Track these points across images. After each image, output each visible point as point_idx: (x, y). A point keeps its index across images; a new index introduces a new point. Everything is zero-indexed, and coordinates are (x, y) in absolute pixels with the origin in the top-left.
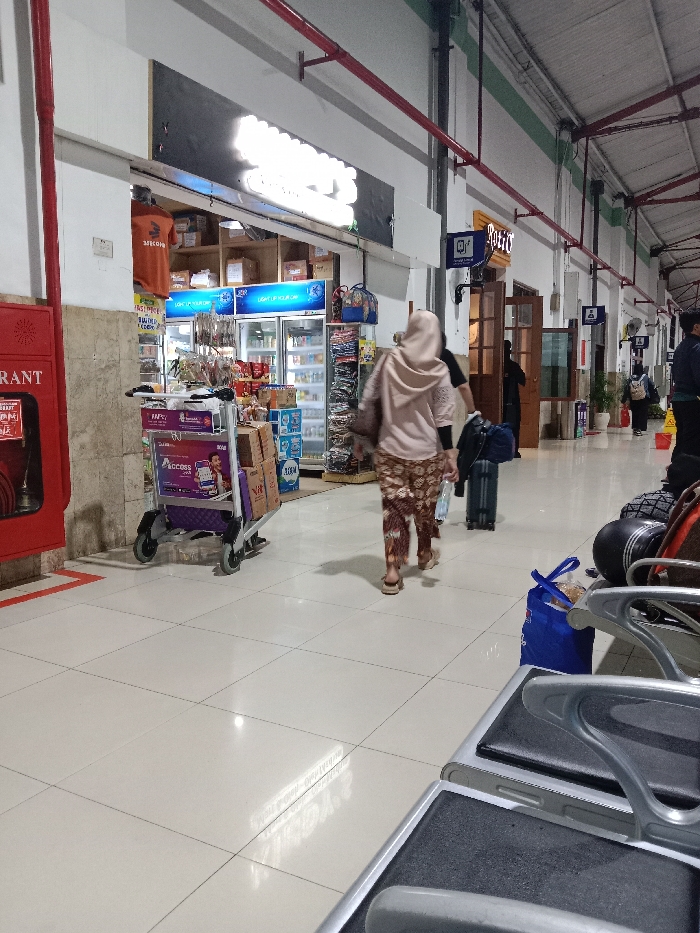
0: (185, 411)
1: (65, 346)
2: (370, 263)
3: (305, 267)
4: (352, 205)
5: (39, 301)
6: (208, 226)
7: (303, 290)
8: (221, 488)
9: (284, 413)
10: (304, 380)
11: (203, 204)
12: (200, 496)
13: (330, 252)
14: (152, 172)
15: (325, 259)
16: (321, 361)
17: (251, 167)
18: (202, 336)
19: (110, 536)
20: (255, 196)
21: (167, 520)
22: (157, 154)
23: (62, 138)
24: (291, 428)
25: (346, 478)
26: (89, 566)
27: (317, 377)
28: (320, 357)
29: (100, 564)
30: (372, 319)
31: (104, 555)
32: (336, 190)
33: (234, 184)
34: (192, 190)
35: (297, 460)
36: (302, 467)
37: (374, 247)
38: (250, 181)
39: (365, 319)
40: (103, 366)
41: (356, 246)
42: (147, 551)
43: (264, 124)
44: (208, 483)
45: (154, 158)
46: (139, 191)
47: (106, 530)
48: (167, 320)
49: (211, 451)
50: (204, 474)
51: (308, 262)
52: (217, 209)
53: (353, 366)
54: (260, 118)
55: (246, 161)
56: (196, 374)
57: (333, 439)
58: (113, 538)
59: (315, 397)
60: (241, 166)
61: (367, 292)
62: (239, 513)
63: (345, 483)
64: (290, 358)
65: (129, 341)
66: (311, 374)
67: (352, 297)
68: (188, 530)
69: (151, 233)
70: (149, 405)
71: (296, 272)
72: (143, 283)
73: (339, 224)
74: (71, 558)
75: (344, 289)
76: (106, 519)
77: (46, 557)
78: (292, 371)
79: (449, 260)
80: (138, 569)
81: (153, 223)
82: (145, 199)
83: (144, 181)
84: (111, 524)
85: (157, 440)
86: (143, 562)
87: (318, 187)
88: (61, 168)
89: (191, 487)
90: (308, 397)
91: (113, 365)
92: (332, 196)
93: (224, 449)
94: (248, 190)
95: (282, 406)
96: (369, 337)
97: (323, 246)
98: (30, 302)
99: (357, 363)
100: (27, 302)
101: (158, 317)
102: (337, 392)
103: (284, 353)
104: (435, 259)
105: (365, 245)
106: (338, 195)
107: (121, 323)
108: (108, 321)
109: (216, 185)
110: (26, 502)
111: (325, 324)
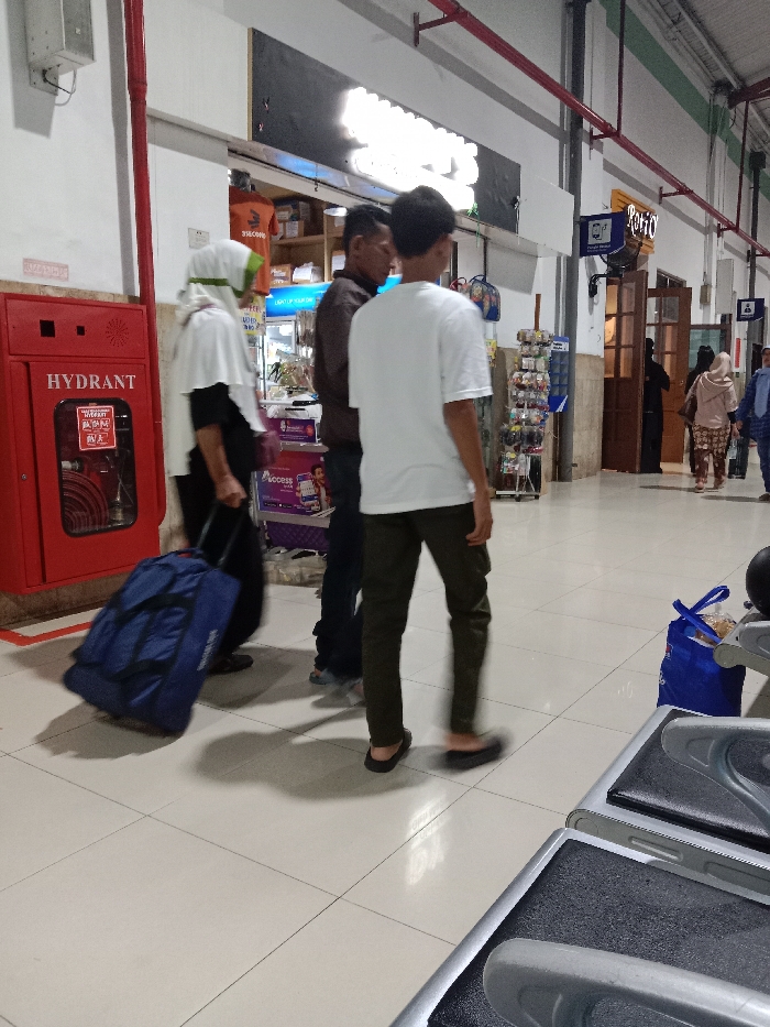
0: (286, 420)
1: (160, 348)
2: (490, 251)
4: (472, 186)
5: (132, 299)
6: (312, 213)
8: (324, 503)
11: (307, 189)
12: (302, 512)
14: (251, 154)
17: (359, 146)
18: (304, 337)
20: (364, 178)
21: (267, 538)
22: (257, 135)
23: (156, 119)
30: (494, 315)
32: (454, 169)
33: (341, 165)
34: (295, 174)
37: (497, 233)
38: (358, 161)
41: (474, 232)
43: (375, 96)
44: (311, 498)
45: (254, 139)
46: (238, 176)
48: (268, 319)
49: (313, 463)
50: (306, 488)
52: (323, 194)
54: (370, 91)
55: (354, 139)
56: (298, 379)
60: (348, 145)
61: (489, 285)
67: (471, 290)
68: (290, 549)
69: (250, 222)
73: (457, 208)
75: (462, 281)
79: (584, 247)
81: (252, 211)
82: (244, 185)
83: (242, 165)
87: (434, 167)
88: (153, 151)
89: (292, 502)
92: (449, 176)
94: (356, 171)
96: (490, 335)
98: (124, 301)
100: (119, 300)
101: (258, 316)
104: (567, 247)
105: (486, 231)
106: (456, 174)
109: (320, 166)
110: (119, 516)
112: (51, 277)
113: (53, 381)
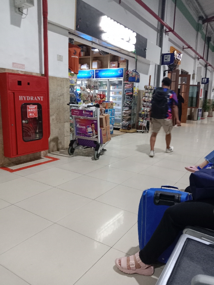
0: (85, 110)
1: (49, 89)
2: (138, 63)
3: (117, 64)
4: (134, 44)
5: (42, 75)
6: (87, 50)
7: (116, 71)
8: (94, 134)
9: (110, 110)
10: (115, 100)
11: (89, 44)
12: (88, 136)
13: (125, 59)
14: (75, 34)
15: (124, 61)
16: (121, 94)
17: (105, 32)
18: (88, 86)
19: (60, 146)
20: (105, 42)
21: (77, 143)
22: (77, 28)
24: (111, 115)
25: (127, 131)
26: (54, 155)
27: (119, 99)
28: (121, 93)
29: (57, 155)
30: (138, 81)
31: (59, 152)
33: (99, 38)
34: (86, 39)
35: (113, 125)
36: (114, 127)
37: (140, 58)
38: (104, 37)
39: (136, 81)
40: (59, 95)
41: (134, 58)
42: (71, 151)
44: (90, 132)
45: (76, 30)
47: (59, 145)
49: (92, 123)
50: (90, 129)
51: (118, 62)
52: (94, 46)
53: (131, 96)
54: (108, 17)
55: (103, 30)
57: (124, 118)
58: (61, 147)
59: (118, 105)
60: (102, 32)
61: (136, 72)
62: (99, 142)
63: (127, 132)
64: (111, 92)
65: (67, 87)
66: (117, 98)
67: (132, 74)
68: (84, 146)
69: (74, 53)
70: (73, 108)
71: (114, 65)
72: (71, 69)
73: (130, 50)
74: (49, 153)
75: (129, 71)
76: (59, 141)
77: (42, 152)
78: (111, 97)
79: (163, 63)
80: (69, 157)
84: (61, 143)
85: (76, 119)
86: (70, 155)
87: (124, 39)
88: (49, 33)
89: (85, 133)
90: (116, 105)
91: (62, 95)
92: (128, 41)
93: (96, 122)
94: (103, 40)
95: (109, 108)
96: (136, 87)
97: (123, 57)
98: (40, 75)
99: (133, 95)
100: (38, 75)
101: (75, 80)
102: (125, 104)
103: (109, 91)
104: (159, 64)
105: (137, 57)
106: (130, 41)
107: (65, 82)
108: (61, 81)
109: (94, 38)
110: (38, 136)
111: (123, 82)
112: (20, 68)
113: (21, 98)
